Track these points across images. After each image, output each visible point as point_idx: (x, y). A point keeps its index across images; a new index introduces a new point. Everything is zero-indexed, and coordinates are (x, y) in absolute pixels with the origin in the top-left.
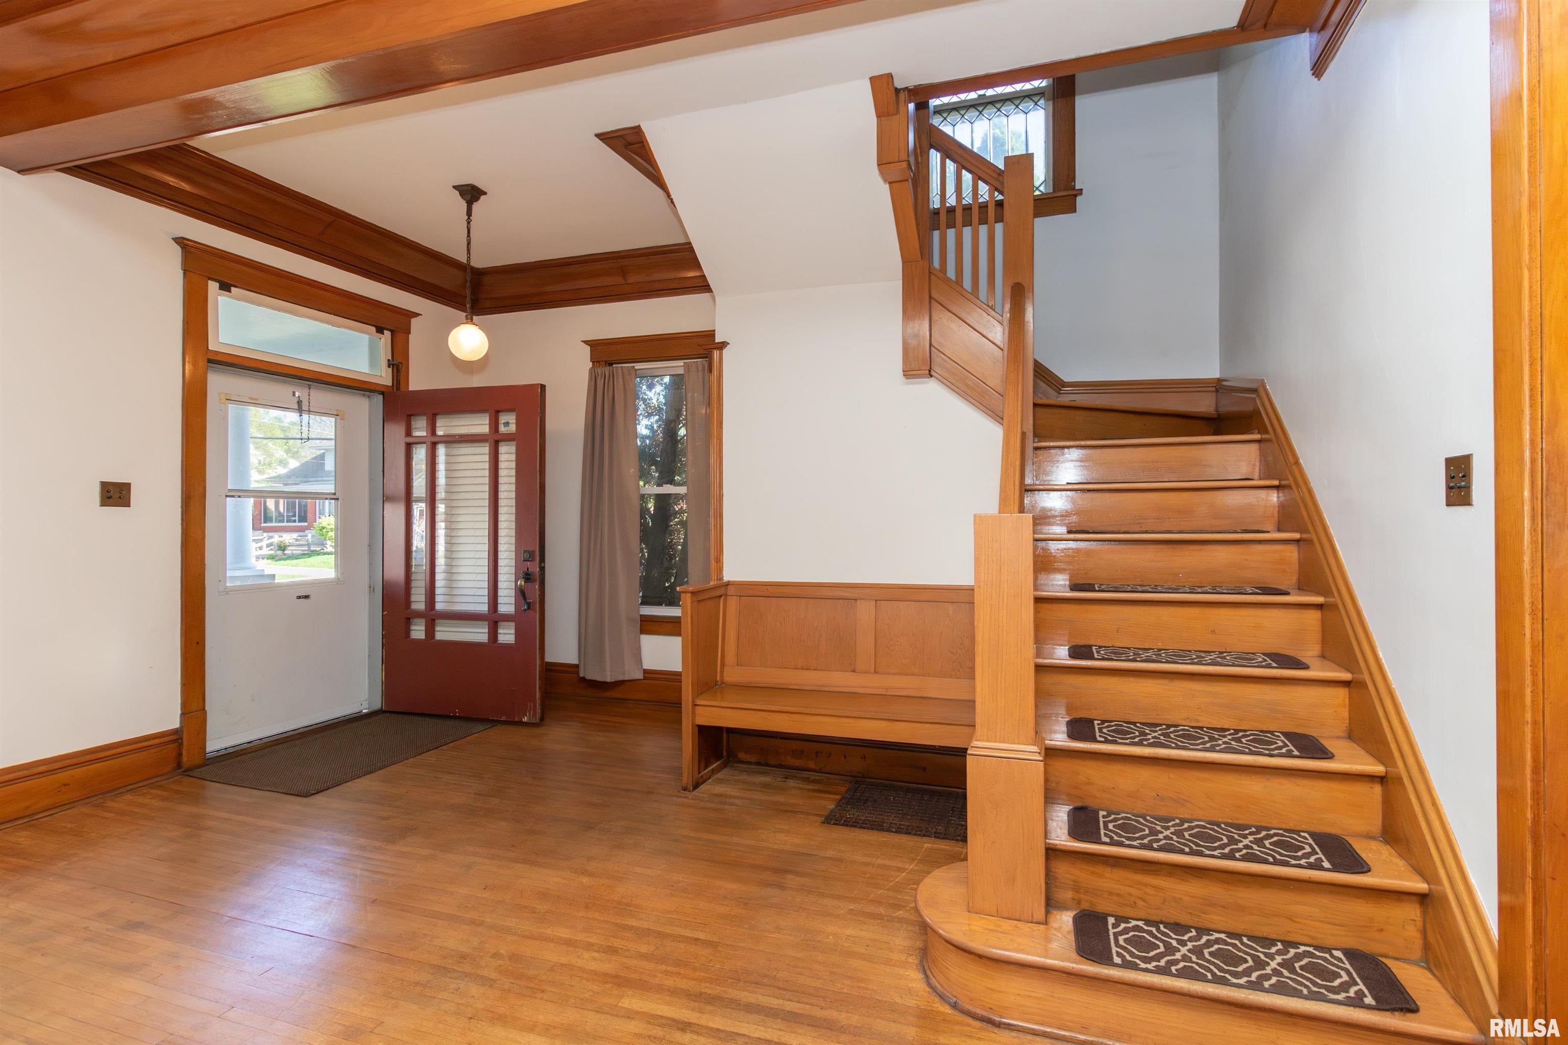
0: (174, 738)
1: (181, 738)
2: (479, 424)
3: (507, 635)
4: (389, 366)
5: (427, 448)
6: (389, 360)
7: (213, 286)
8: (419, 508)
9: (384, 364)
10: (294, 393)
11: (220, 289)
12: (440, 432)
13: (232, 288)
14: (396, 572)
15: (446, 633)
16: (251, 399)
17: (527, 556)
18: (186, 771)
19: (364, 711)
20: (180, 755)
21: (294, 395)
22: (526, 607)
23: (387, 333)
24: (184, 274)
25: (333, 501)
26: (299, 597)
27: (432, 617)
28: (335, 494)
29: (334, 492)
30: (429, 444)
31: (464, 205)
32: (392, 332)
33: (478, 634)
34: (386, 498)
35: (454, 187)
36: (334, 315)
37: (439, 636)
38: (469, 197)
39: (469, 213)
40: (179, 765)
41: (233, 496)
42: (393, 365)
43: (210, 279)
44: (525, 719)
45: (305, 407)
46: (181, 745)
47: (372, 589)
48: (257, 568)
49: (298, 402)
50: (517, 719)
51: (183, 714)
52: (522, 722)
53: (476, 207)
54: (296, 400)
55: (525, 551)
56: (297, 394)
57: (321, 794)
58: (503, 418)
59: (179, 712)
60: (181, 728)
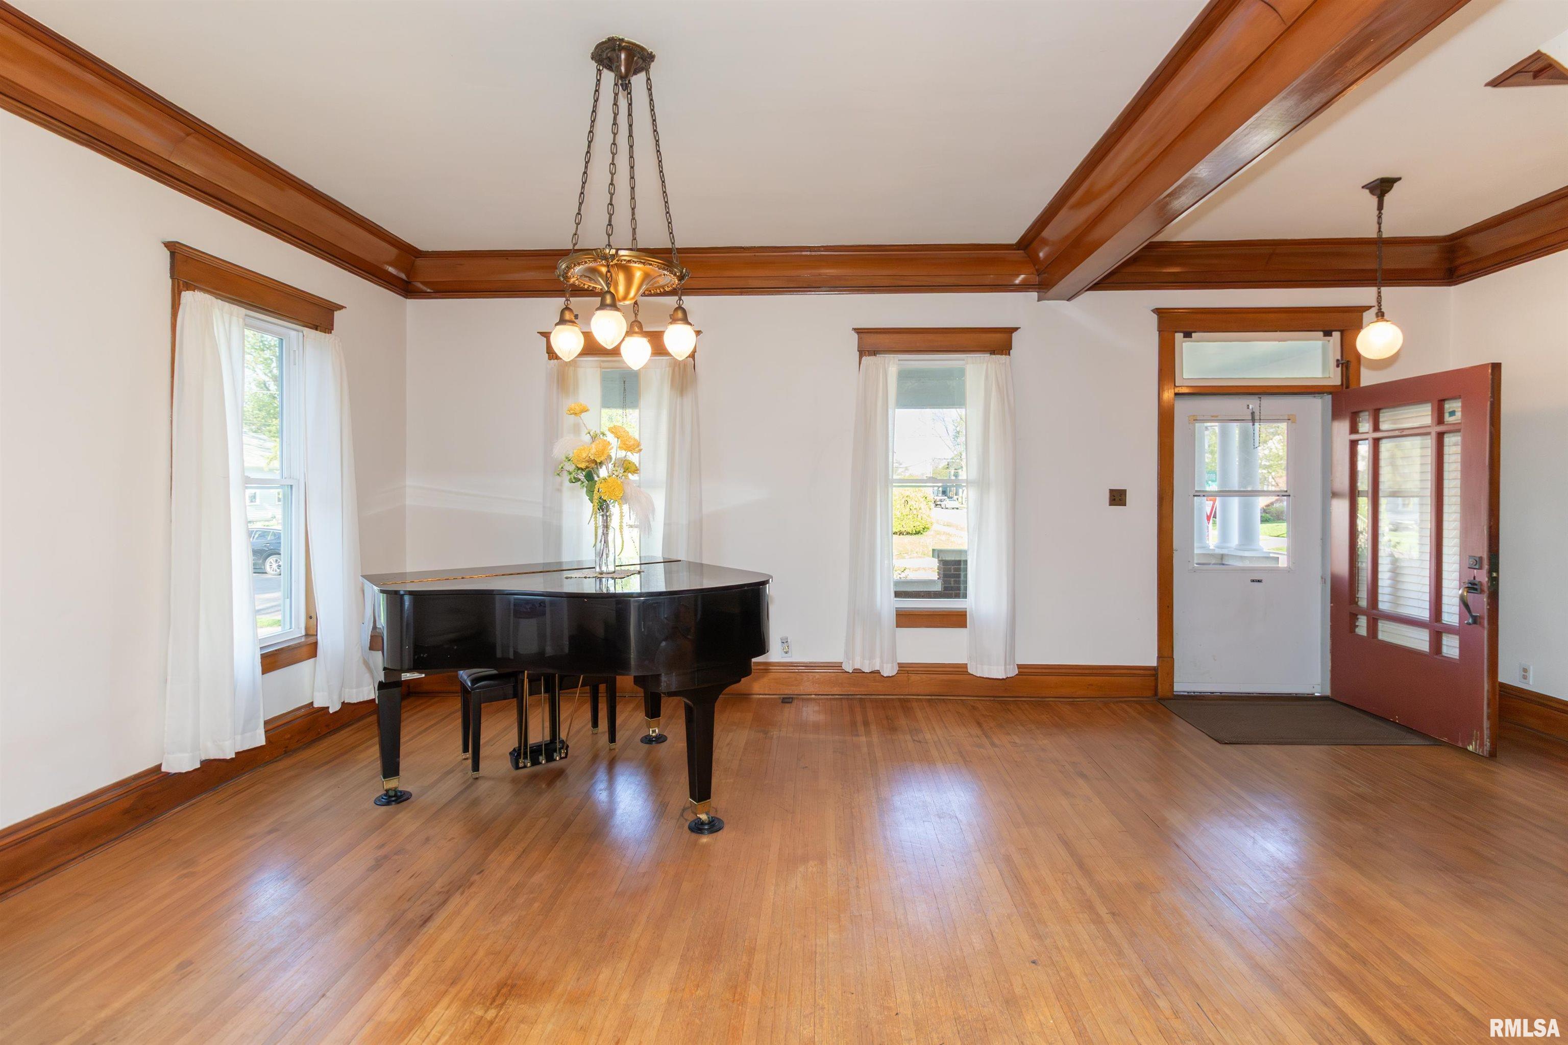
0: (1152, 673)
1: (1157, 674)
2: (1422, 415)
3: (1451, 647)
4: (1338, 366)
5: (1369, 444)
6: (1338, 360)
7: (1179, 336)
8: (1364, 504)
9: (1332, 364)
10: (1248, 406)
11: (1184, 337)
12: (1384, 426)
13: (1193, 334)
14: (1342, 567)
15: (1389, 633)
16: (1212, 416)
17: (1472, 561)
18: (1159, 699)
19: (1316, 694)
20: (1156, 687)
21: (1248, 408)
22: (1470, 621)
23: (1336, 335)
24: (1159, 334)
25: (1285, 498)
26: (1253, 581)
27: (1375, 617)
28: (1286, 491)
29: (1285, 489)
30: (1371, 441)
31: (1374, 200)
32: (1342, 332)
33: (1419, 640)
34: (1335, 495)
35: (1363, 187)
36: (1280, 331)
37: (1381, 636)
38: (1378, 192)
39: (1380, 207)
40: (1156, 694)
41: (1199, 496)
42: (1342, 364)
43: (1176, 332)
44: (1470, 748)
45: (1257, 417)
46: (1156, 679)
47: (1323, 579)
48: (1265, 550)
49: (1252, 413)
50: (1460, 745)
51: (1159, 657)
52: (1467, 749)
53: (1388, 198)
54: (1249, 412)
55: (1470, 557)
56: (1251, 407)
57: (1232, 745)
58: (1449, 406)
59: (1157, 655)
60: (1157, 666)
